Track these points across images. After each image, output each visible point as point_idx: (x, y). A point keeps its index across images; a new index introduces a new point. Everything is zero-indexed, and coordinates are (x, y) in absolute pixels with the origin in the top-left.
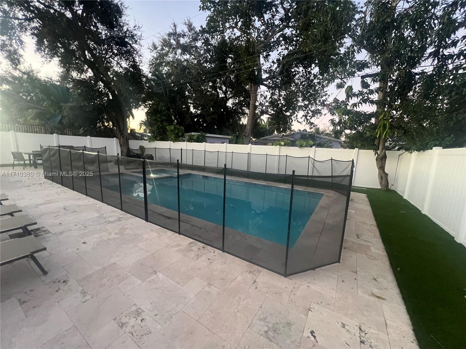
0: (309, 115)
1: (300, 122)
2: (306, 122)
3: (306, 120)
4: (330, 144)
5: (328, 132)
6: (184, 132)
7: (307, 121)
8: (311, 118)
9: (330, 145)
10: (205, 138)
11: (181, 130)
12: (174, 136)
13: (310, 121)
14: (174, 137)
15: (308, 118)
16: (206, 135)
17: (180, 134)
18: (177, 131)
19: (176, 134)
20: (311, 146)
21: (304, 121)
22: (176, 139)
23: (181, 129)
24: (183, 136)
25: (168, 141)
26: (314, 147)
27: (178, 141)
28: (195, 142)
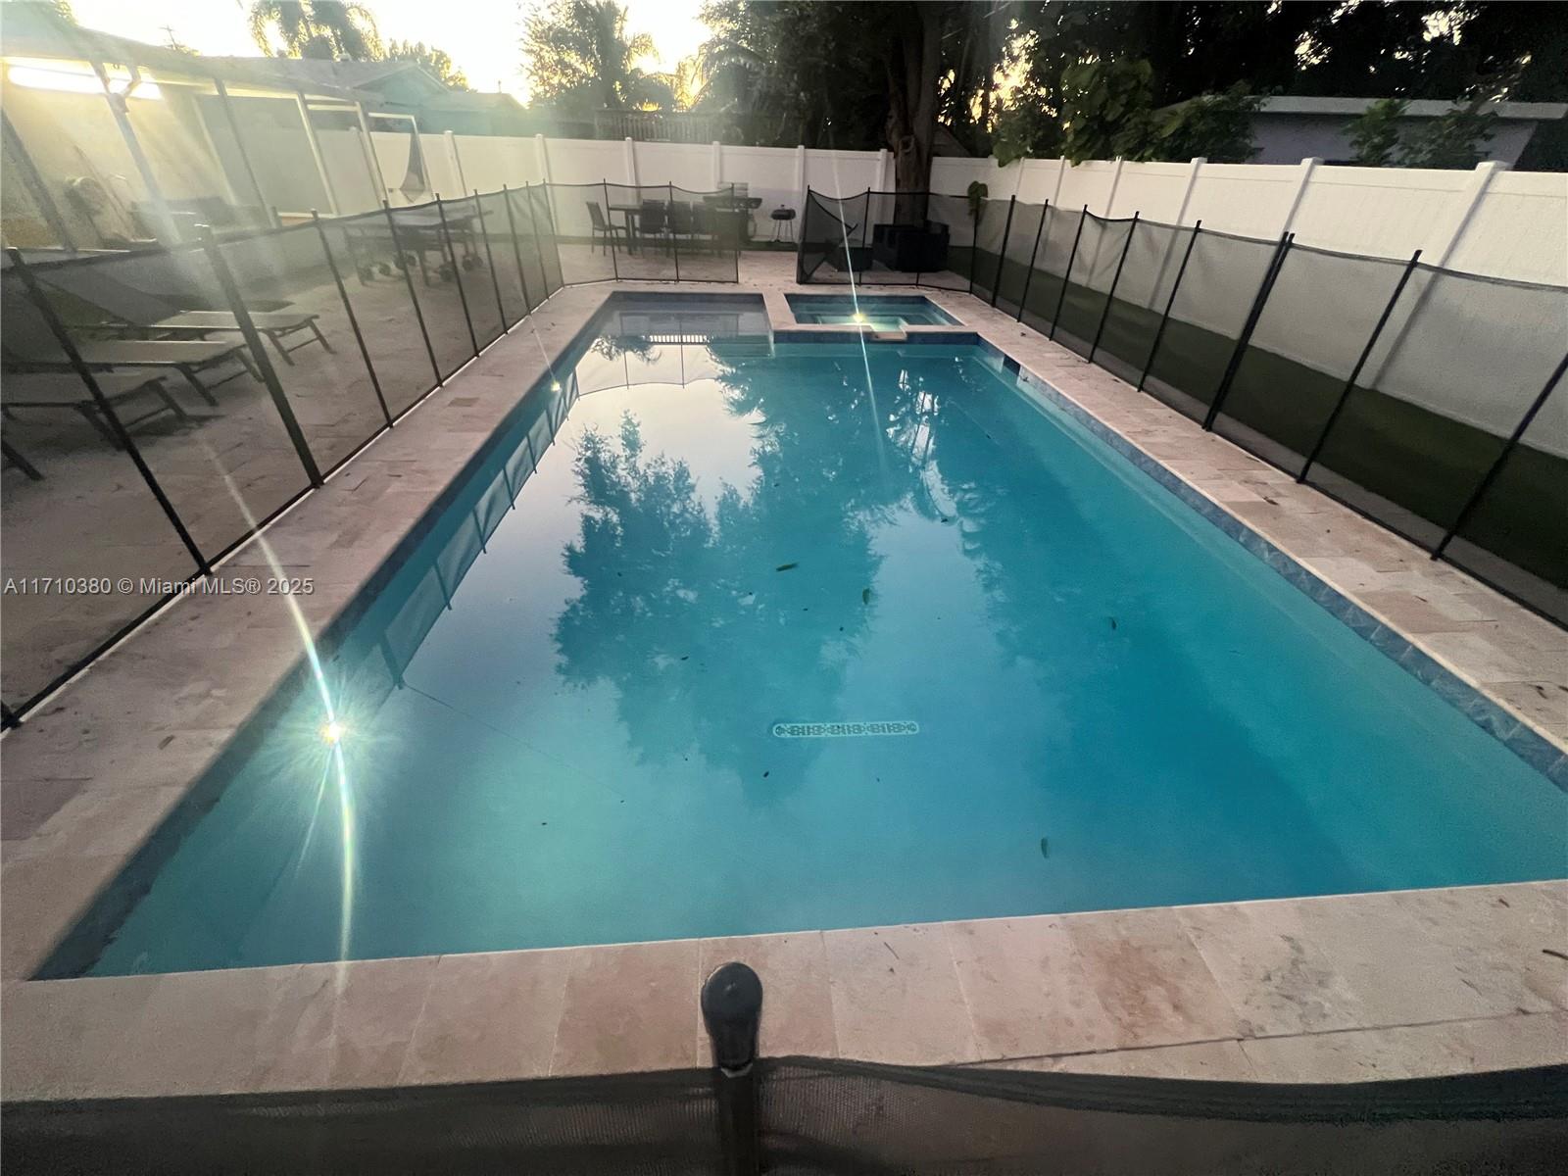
10: (1247, 126)
16: (1260, 108)
22: (1086, 144)
27: (1090, 155)
28: (1158, 160)
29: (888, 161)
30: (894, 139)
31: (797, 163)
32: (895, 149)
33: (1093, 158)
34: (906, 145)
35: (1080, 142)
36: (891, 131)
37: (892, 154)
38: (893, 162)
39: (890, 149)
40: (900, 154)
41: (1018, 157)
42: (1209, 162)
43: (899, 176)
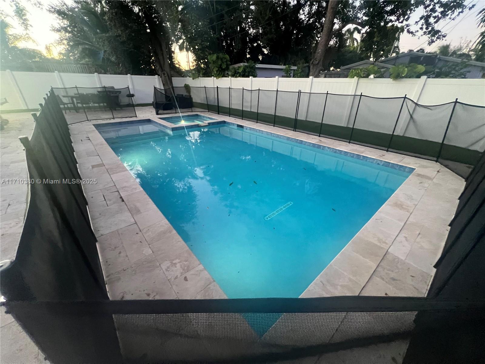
0: (434, 15)
1: (412, 33)
2: (424, 30)
3: (424, 27)
4: (461, 69)
5: (465, 51)
6: (229, 63)
7: (427, 28)
8: (436, 22)
9: (462, 71)
10: (254, 70)
11: (226, 60)
12: (217, 69)
13: (433, 28)
14: (217, 71)
15: (432, 20)
16: (256, 66)
17: (224, 66)
18: (220, 62)
19: (219, 66)
20: (419, 77)
21: (421, 28)
22: (219, 73)
23: (225, 58)
24: (227, 69)
25: (211, 77)
26: (424, 78)
27: (221, 76)
28: (240, 77)
29: (159, 79)
30: (160, 72)
31: (129, 79)
32: (160, 75)
33: (222, 77)
34: (164, 74)
35: (218, 73)
36: (158, 70)
37: (160, 77)
38: (161, 79)
39: (159, 75)
40: (163, 76)
41: (198, 77)
42: (254, 77)
43: (164, 83)
